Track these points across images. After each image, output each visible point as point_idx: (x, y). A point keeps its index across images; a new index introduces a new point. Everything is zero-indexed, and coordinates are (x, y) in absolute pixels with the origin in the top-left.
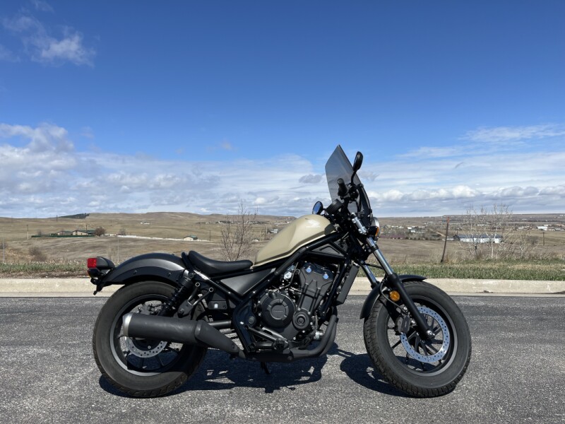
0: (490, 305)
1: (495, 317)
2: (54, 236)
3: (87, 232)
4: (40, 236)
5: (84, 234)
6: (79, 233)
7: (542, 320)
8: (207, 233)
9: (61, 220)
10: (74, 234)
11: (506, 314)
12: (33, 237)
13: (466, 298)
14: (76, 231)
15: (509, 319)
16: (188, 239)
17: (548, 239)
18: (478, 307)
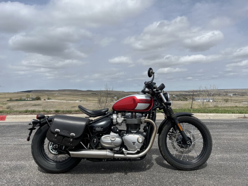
0: (212, 122)
1: (214, 125)
2: (17, 100)
3: (32, 98)
4: (11, 100)
5: (30, 99)
6: (28, 99)
7: (231, 126)
8: (85, 99)
9: (19, 93)
10: (26, 99)
11: (218, 124)
12: (7, 101)
13: (203, 120)
14: (27, 98)
15: (219, 126)
16: (77, 101)
17: (233, 100)
18: (208, 123)
